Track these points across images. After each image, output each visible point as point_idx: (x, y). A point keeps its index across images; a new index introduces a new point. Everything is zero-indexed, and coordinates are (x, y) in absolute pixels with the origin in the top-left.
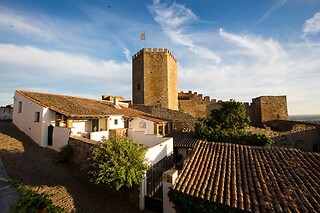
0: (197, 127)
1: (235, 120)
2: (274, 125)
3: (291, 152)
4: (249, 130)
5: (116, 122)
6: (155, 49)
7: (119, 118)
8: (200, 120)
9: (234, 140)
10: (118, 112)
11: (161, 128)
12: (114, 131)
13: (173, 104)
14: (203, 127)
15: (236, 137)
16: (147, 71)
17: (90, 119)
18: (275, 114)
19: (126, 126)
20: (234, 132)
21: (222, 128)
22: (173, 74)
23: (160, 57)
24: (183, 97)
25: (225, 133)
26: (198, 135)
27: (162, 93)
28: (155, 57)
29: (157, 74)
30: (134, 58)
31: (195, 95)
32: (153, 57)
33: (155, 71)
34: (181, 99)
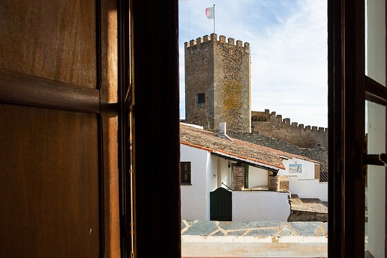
6: (232, 40)
16: (221, 76)
23: (239, 54)
24: (256, 116)
27: (242, 111)
28: (231, 52)
29: (234, 80)
30: (188, 46)
31: (273, 116)
32: (227, 52)
33: (231, 76)
34: (256, 120)
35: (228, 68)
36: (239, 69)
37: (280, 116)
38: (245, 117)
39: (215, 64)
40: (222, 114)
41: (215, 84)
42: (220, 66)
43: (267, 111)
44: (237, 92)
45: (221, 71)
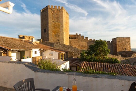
0: (82, 55)
1: (102, 51)
2: (123, 54)
3: (126, 66)
4: (109, 56)
5: (36, 52)
6: (56, 7)
7: (37, 50)
8: (83, 51)
9: (101, 61)
10: (36, 47)
11: (62, 55)
12: (35, 58)
13: (66, 42)
14: (85, 55)
15: (102, 60)
16: (51, 21)
17: (19, 51)
18: (124, 47)
19: (41, 55)
20: (101, 57)
21: (95, 55)
22: (67, 23)
23: (59, 12)
24: (72, 37)
25: (97, 58)
26: (82, 59)
27: (60, 35)
28: (55, 12)
29: (57, 22)
30: (41, 11)
31: (80, 36)
32: (54, 12)
33: (56, 21)
34: (71, 38)
35: (54, 18)
36: (59, 18)
37: (83, 36)
38: (61, 37)
39: (49, 17)
40: (52, 36)
41: (49, 25)
42: (51, 18)
43: (77, 34)
44: (58, 27)
45: (51, 19)
